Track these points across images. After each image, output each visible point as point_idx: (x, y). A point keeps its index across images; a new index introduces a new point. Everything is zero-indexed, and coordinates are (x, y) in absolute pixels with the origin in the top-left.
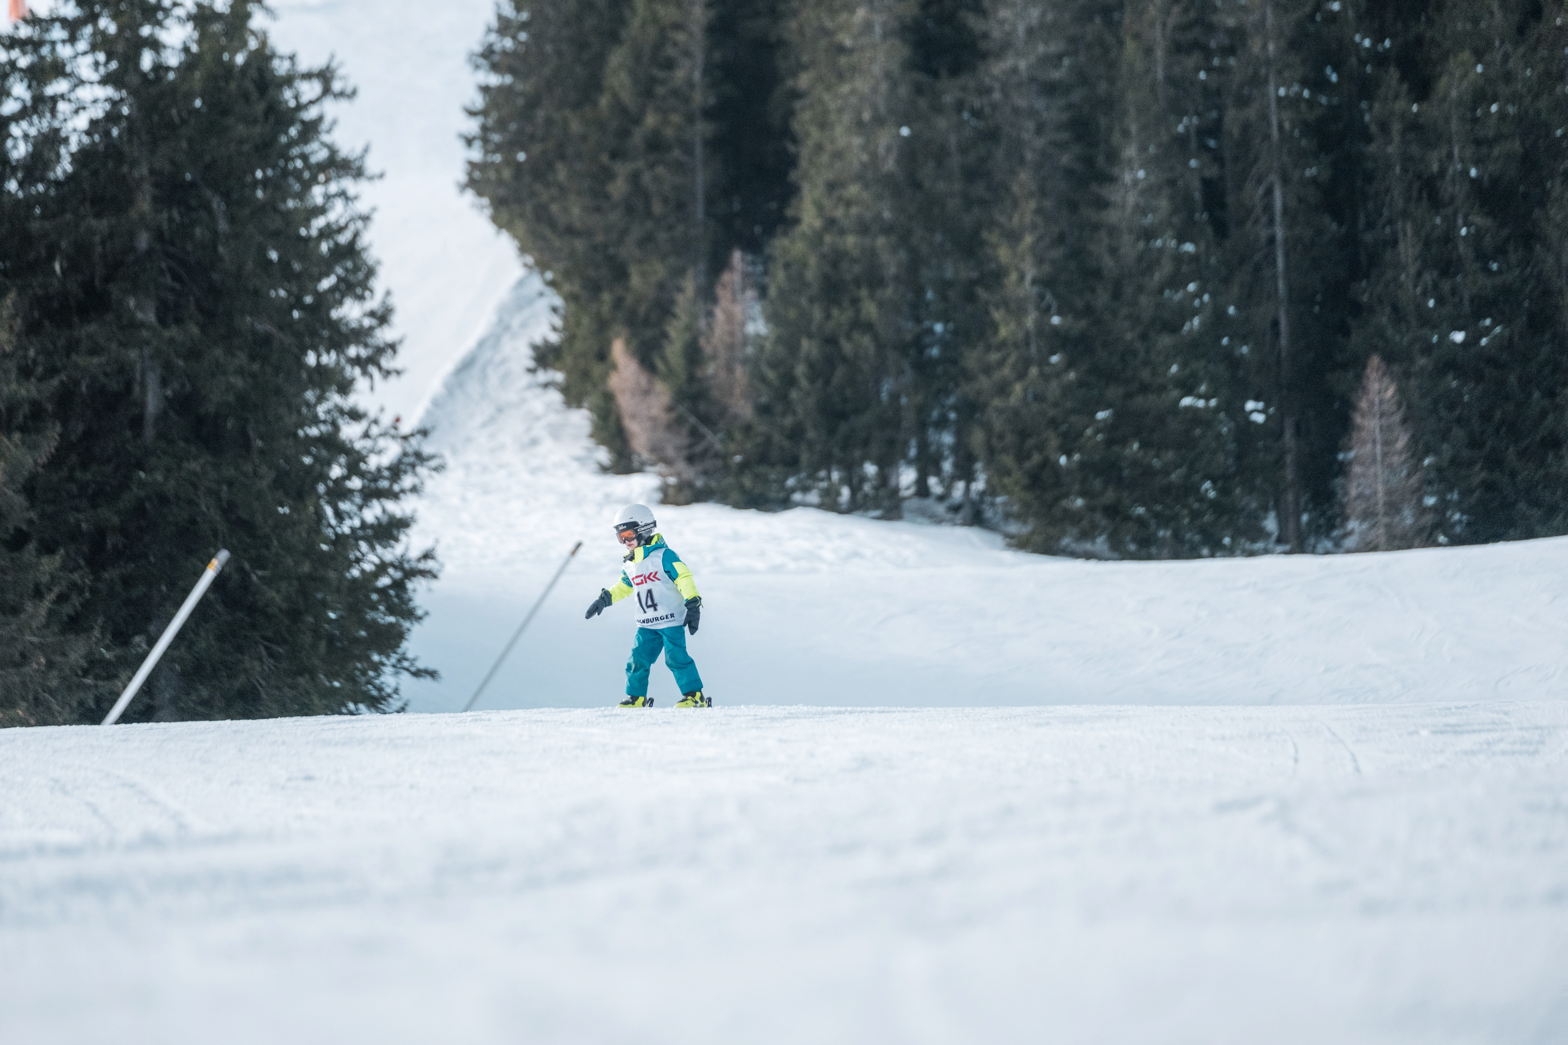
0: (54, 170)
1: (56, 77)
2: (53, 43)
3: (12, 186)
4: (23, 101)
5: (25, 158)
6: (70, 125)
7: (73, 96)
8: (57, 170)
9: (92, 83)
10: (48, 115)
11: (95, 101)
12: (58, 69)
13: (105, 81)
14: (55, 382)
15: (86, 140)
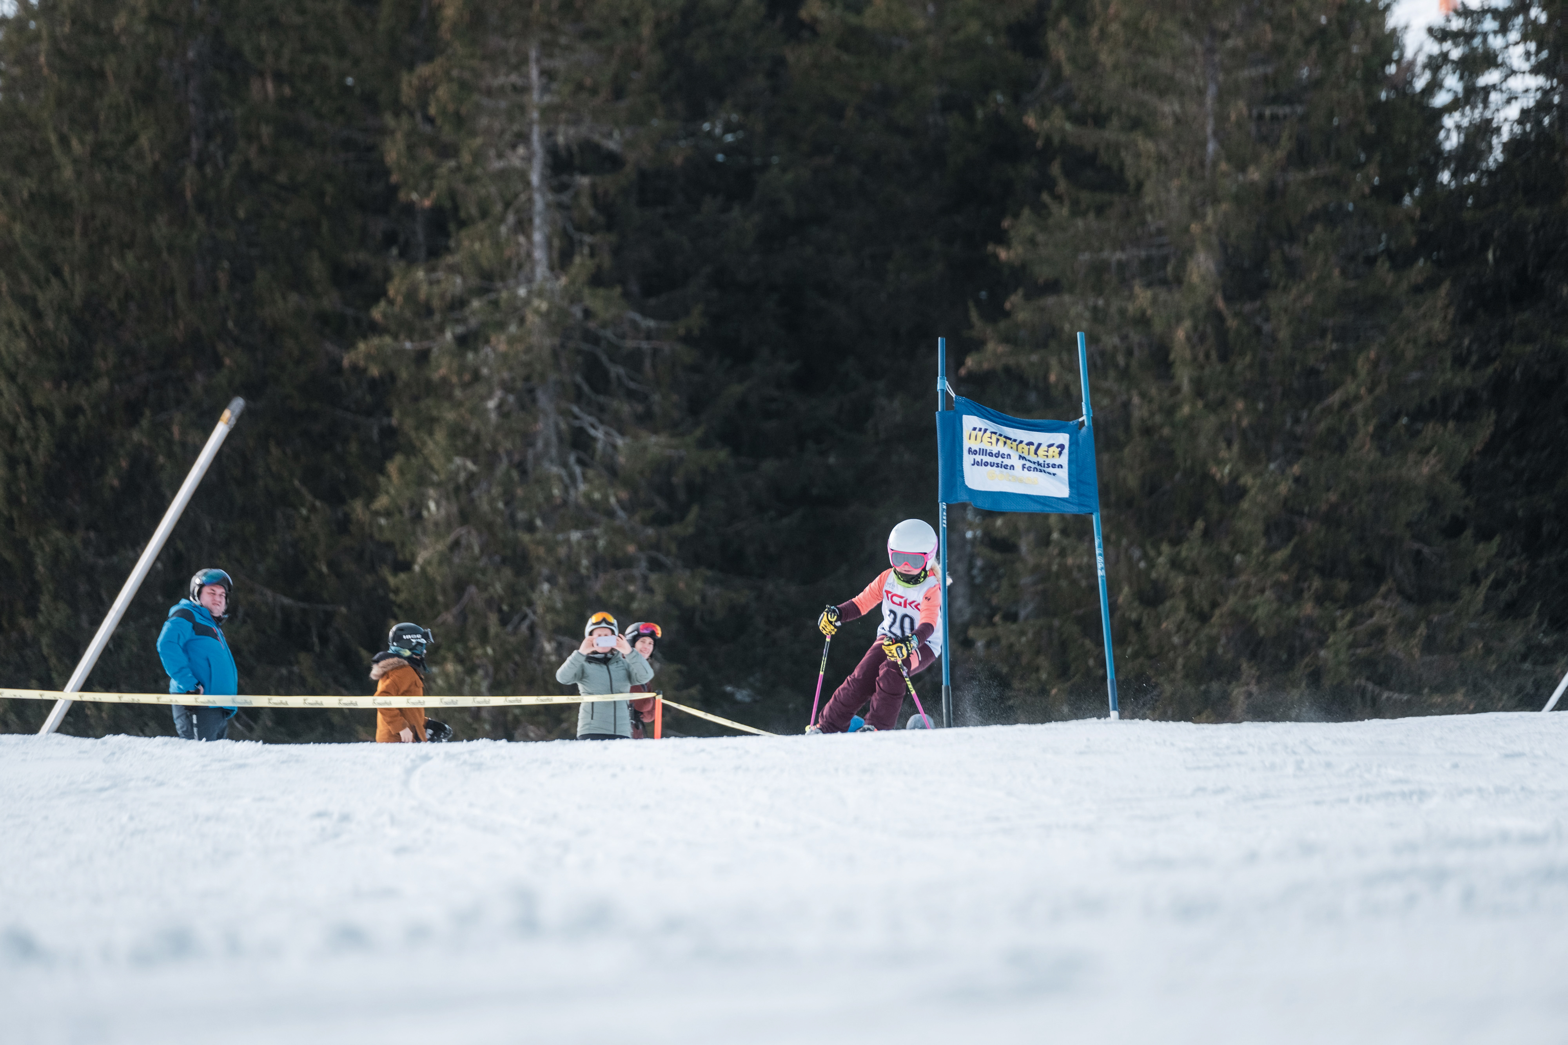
0: (1486, 160)
1: (1488, 68)
2: (1485, 35)
3: (1445, 177)
4: (1456, 93)
5: (1457, 148)
6: (1502, 115)
7: (1504, 86)
8: (1489, 160)
9: (1524, 73)
10: (1480, 106)
11: (1527, 91)
12: (1490, 60)
13: (1535, 71)
14: (1490, 370)
15: (1517, 129)
